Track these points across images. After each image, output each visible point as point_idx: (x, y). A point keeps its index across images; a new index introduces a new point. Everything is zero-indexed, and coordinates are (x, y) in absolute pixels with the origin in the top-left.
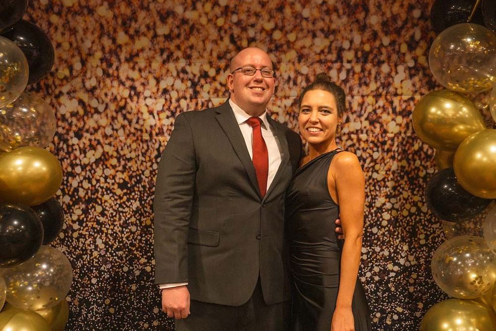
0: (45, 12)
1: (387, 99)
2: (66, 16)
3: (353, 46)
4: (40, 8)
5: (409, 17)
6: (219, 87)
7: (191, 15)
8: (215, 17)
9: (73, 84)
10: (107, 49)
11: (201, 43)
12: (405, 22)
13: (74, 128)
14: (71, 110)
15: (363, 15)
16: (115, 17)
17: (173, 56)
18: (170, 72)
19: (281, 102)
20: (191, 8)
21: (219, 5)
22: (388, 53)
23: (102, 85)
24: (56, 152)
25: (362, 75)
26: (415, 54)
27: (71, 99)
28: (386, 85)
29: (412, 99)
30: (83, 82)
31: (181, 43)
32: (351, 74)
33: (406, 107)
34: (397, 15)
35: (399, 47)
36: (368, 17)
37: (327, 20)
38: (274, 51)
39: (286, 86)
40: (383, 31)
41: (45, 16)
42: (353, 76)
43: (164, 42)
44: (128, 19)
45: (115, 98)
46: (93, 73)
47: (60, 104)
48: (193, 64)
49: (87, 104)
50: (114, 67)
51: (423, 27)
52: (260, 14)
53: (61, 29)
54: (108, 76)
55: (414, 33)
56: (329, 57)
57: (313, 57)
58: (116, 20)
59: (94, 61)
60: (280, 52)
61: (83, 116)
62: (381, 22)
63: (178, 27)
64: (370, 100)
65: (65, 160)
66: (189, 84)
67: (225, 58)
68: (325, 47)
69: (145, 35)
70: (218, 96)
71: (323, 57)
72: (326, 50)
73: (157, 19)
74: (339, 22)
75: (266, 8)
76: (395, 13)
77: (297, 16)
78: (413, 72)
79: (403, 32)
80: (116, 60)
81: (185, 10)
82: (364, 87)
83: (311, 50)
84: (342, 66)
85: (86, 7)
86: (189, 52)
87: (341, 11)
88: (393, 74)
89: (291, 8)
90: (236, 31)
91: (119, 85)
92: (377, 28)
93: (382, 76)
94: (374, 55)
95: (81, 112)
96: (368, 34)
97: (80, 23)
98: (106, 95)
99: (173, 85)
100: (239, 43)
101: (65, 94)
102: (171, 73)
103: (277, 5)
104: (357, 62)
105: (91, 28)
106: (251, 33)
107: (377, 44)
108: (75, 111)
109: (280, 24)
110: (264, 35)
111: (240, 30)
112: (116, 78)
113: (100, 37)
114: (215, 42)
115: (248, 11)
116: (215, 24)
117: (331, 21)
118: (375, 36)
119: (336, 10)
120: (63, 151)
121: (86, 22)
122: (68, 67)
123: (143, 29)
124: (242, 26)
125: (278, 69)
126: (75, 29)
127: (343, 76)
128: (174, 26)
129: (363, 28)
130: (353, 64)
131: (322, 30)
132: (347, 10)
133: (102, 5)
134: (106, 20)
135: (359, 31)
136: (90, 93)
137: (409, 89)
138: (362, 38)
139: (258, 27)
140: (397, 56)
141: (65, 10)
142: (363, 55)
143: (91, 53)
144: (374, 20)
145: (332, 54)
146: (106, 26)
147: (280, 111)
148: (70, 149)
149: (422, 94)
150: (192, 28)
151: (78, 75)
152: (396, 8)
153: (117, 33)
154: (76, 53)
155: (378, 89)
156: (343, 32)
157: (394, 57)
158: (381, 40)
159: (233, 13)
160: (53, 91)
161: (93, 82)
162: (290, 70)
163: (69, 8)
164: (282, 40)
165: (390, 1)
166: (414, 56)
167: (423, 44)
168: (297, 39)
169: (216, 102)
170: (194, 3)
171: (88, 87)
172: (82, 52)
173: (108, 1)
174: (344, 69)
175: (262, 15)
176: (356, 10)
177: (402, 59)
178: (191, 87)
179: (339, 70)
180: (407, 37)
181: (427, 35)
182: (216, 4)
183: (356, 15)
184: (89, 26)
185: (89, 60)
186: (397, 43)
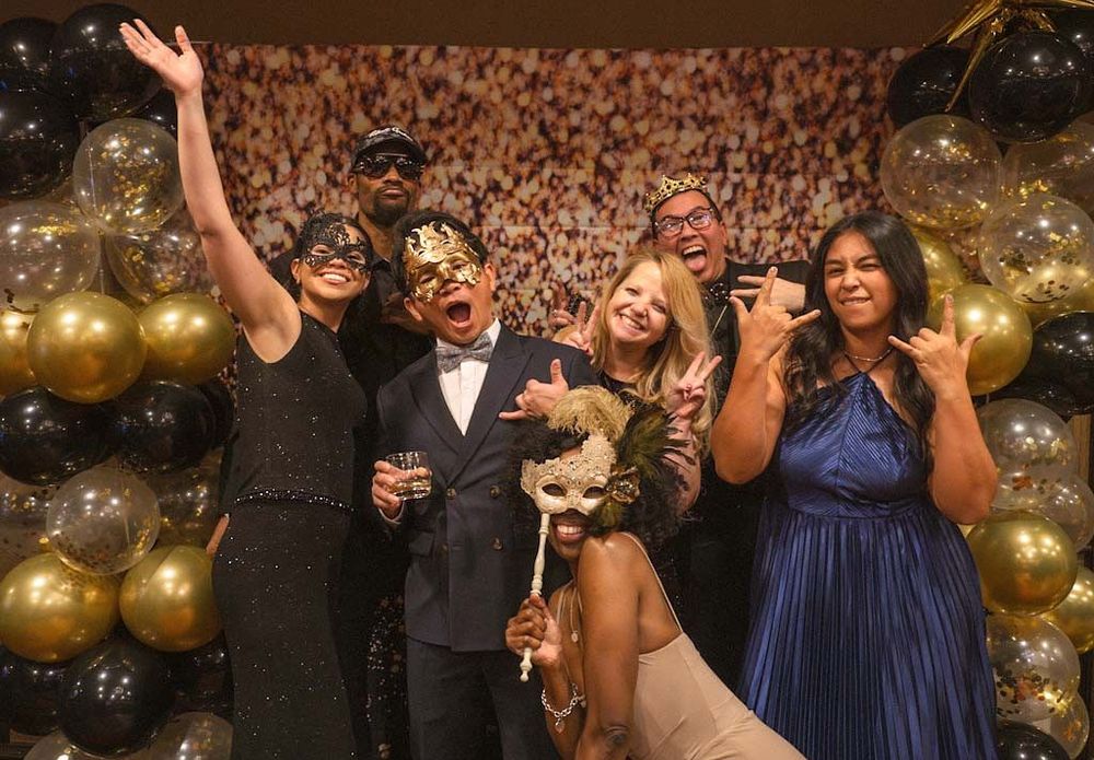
0: (234, 76)
1: (799, 235)
2: (269, 83)
3: (745, 145)
5: (840, 99)
6: (518, 207)
7: (475, 87)
8: (515, 92)
9: (277, 197)
10: (335, 141)
11: (490, 135)
12: (835, 106)
14: (272, 239)
15: (763, 91)
16: (350, 88)
17: (443, 155)
18: (436, 182)
19: (622, 235)
20: (475, 76)
21: (522, 72)
22: (804, 158)
23: (324, 199)
25: (758, 193)
26: (849, 161)
27: (272, 222)
28: (799, 212)
30: (293, 194)
31: (456, 132)
32: (740, 191)
34: (819, 95)
35: (823, 148)
36: (771, 97)
37: (703, 101)
38: (612, 149)
39: (631, 209)
40: (796, 120)
41: (235, 83)
42: (743, 194)
43: (430, 130)
44: (371, 92)
46: (311, 179)
47: (255, 231)
48: (475, 169)
51: (864, 115)
52: (591, 88)
53: (259, 106)
54: (335, 184)
55: (848, 126)
56: (704, 162)
57: (677, 161)
58: (351, 92)
59: (313, 160)
60: (621, 150)
62: (793, 105)
63: (453, 106)
64: (771, 235)
66: (468, 201)
67: (530, 160)
68: (698, 145)
69: (398, 119)
70: (516, 222)
71: (693, 162)
72: (700, 151)
73: (419, 92)
74: (722, 104)
75: (600, 78)
76: (817, 91)
77: (652, 92)
78: (845, 189)
79: (830, 125)
81: (466, 78)
82: (761, 214)
83: (674, 149)
84: (725, 178)
85: (301, 70)
86: (469, 147)
87: (726, 86)
88: (811, 193)
89: (643, 79)
90: (550, 115)
92: (787, 115)
93: (792, 195)
94: (779, 161)
96: (770, 125)
97: (291, 96)
99: (441, 203)
100: (553, 135)
101: (263, 213)
102: (439, 182)
103: (620, 73)
104: (751, 171)
105: (309, 105)
106: (575, 118)
107: (786, 142)
108: (279, 241)
109: (623, 106)
110: (595, 122)
111: (556, 114)
113: (324, 121)
114: (514, 132)
115: (571, 83)
116: (515, 103)
117: (709, 102)
118: (782, 128)
119: (718, 84)
121: (300, 94)
122: (270, 169)
123: (396, 109)
124: (560, 107)
125: (618, 181)
126: (282, 105)
127: (727, 194)
128: (447, 105)
129: (762, 115)
130: (744, 174)
131: (694, 117)
132: (736, 85)
133: (328, 67)
135: (755, 119)
136: (304, 212)
138: (760, 132)
139: (587, 109)
140: (818, 164)
141: (267, 75)
142: (761, 160)
143: (308, 145)
144: (782, 102)
145: (709, 156)
146: (333, 103)
147: (620, 250)
150: (477, 108)
151: (285, 182)
152: (819, 83)
153: (353, 114)
154: (283, 146)
155: (785, 217)
156: (728, 121)
157: (814, 165)
158: (792, 136)
159: (546, 85)
160: (243, 208)
161: (310, 195)
162: (637, 182)
163: (274, 72)
164: (627, 131)
165: (810, 71)
166: (845, 162)
167: (863, 144)
168: (651, 130)
169: (513, 231)
170: (480, 68)
171: (300, 202)
172: (293, 145)
173: (339, 61)
174: (729, 182)
175: (593, 91)
176: (750, 85)
177: (827, 168)
178: (471, 207)
179: (721, 185)
180: (837, 133)
181: (870, 128)
182: (517, 69)
183: (752, 94)
184: (307, 102)
185: (304, 158)
186: (819, 141)
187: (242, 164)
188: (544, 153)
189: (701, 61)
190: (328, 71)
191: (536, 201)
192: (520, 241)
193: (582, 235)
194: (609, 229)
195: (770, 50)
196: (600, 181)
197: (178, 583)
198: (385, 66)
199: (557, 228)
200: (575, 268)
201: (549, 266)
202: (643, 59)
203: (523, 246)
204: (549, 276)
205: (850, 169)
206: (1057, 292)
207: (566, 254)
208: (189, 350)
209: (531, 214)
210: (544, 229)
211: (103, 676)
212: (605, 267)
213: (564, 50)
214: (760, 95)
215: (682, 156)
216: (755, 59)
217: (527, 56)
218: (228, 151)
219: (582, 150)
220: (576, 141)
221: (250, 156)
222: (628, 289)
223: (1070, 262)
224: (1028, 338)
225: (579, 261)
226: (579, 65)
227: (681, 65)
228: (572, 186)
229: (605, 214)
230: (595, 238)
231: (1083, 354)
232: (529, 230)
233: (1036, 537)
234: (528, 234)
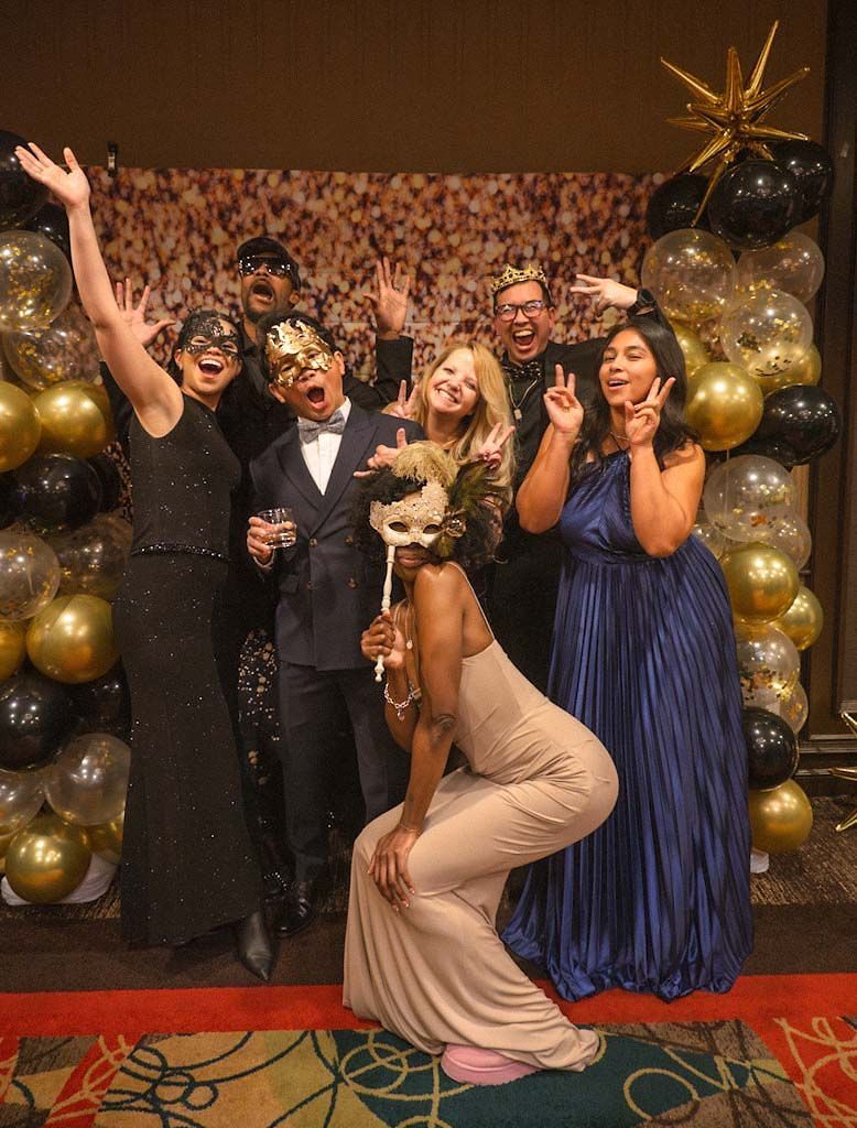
0: (109, 195)
1: (581, 327)
2: (139, 202)
3: (538, 252)
4: (100, 190)
5: (614, 216)
6: (353, 306)
7: (315, 206)
8: (349, 209)
10: (197, 252)
11: (329, 248)
12: (609, 222)
15: (552, 209)
16: (209, 206)
19: (439, 329)
20: (314, 195)
21: (355, 193)
22: (584, 264)
23: (190, 301)
26: (621, 266)
30: (163, 297)
31: (301, 244)
34: (596, 213)
35: (600, 256)
36: (558, 214)
37: (503, 217)
38: (430, 258)
39: (446, 308)
40: (578, 234)
41: (108, 202)
44: (227, 210)
46: (178, 285)
48: (317, 276)
50: (208, 277)
51: (632, 228)
52: (412, 207)
53: (131, 221)
54: (199, 289)
55: (620, 238)
57: (483, 268)
58: (210, 211)
59: (180, 267)
60: (437, 259)
62: (576, 220)
63: (297, 222)
66: (312, 302)
67: (363, 268)
68: (500, 254)
70: (352, 320)
71: (496, 269)
72: (501, 259)
73: (268, 210)
74: (519, 220)
75: (420, 197)
76: (595, 209)
77: (463, 210)
79: (605, 237)
80: (211, 268)
81: (307, 198)
83: (481, 258)
85: (166, 190)
86: (312, 257)
87: (522, 205)
89: (455, 199)
90: (378, 230)
91: (215, 302)
92: (571, 229)
94: (564, 268)
96: (557, 239)
97: (158, 213)
100: (381, 246)
103: (436, 193)
105: (175, 222)
106: (399, 233)
107: (570, 251)
109: (439, 221)
111: (383, 229)
112: (210, 292)
113: (187, 234)
114: (349, 244)
115: (395, 202)
116: (349, 219)
117: (508, 219)
118: (568, 240)
119: (516, 203)
121: (167, 211)
123: (249, 224)
124: (387, 223)
126: (151, 221)
128: (292, 221)
129: (551, 230)
131: (496, 231)
132: (530, 204)
133: (190, 188)
134: (196, 210)
135: (545, 233)
138: (550, 243)
139: (408, 224)
140: (596, 269)
141: (136, 195)
142: (550, 267)
143: (175, 255)
144: (567, 219)
146: (195, 218)
147: (437, 341)
150: (317, 224)
152: (597, 203)
153: (212, 228)
154: (152, 256)
155: (570, 313)
156: (524, 235)
158: (576, 247)
159: (374, 203)
161: (177, 298)
162: (451, 285)
163: (143, 192)
164: (442, 243)
165: (589, 193)
166: (619, 268)
167: (633, 254)
168: (462, 242)
169: (350, 327)
170: (319, 189)
171: (170, 304)
172: (161, 255)
173: (198, 182)
175: (414, 209)
176: (542, 204)
178: (316, 306)
180: (611, 243)
181: (637, 240)
182: (350, 190)
183: (544, 212)
184: (172, 218)
185: (172, 266)
186: (597, 251)
187: (118, 271)
189: (502, 184)
190: (190, 192)
192: (356, 335)
194: (429, 325)
195: (557, 175)
196: (421, 285)
197: (77, 626)
198: (238, 188)
202: (454, 182)
203: (359, 339)
205: (621, 273)
206: (782, 366)
208: (80, 430)
209: (364, 313)
211: (14, 705)
212: (426, 356)
213: (387, 175)
214: (549, 212)
215: (487, 264)
216: (545, 182)
217: (358, 177)
219: (405, 259)
220: (401, 251)
221: (125, 265)
222: (446, 369)
223: (791, 341)
224: (761, 405)
226: (401, 188)
227: (485, 187)
229: (425, 312)
231: (800, 417)
232: (363, 326)
233: (768, 562)
234: (363, 329)
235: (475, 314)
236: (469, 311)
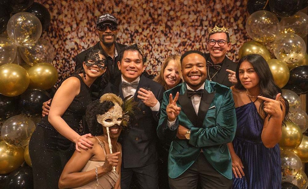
2: (70, 1)
3: (208, 18)
5: (235, 6)
6: (143, 37)
7: (130, 3)
8: (142, 4)
9: (72, 35)
10: (90, 18)
11: (135, 16)
12: (233, 8)
13: (72, 56)
14: (71, 47)
15: (213, 4)
17: (122, 22)
19: (173, 45)
22: (225, 22)
23: (87, 35)
24: (64, 67)
26: (238, 23)
29: (236, 44)
30: (77, 34)
31: (125, 16)
32: (207, 32)
33: (233, 48)
34: (228, 5)
35: (230, 20)
36: (215, 5)
37: (196, 6)
38: (170, 20)
39: (176, 37)
40: (222, 12)
41: (60, 1)
43: (117, 15)
44: (100, 4)
45: (93, 42)
46: (82, 30)
47: (66, 44)
48: (131, 26)
49: (79, 44)
50: (93, 27)
51: (241, 10)
52: (164, 3)
53: (67, 8)
54: (90, 31)
55: (237, 13)
56: (196, 24)
57: (189, 24)
58: (94, 4)
59: (83, 24)
60: (173, 21)
61: (77, 50)
62: (221, 7)
63: (124, 8)
65: (68, 71)
66: (129, 35)
67: (147, 24)
68: (195, 19)
69: (108, 12)
70: (143, 42)
71: (193, 24)
72: (195, 21)
73: (114, 4)
74: (201, 7)
76: (228, 3)
77: (182, 4)
78: (236, 31)
79: (232, 13)
80: (94, 24)
83: (188, 20)
84: (202, 28)
86: (129, 20)
87: (202, 2)
89: (179, 0)
90: (152, 11)
91: (95, 35)
92: (220, 10)
94: (218, 23)
95: (76, 48)
96: (215, 13)
97: (77, 5)
98: (89, 40)
99: (121, 36)
100: (153, 16)
101: (68, 40)
102: (121, 30)
104: (210, 26)
106: (159, 12)
107: (219, 18)
108: (73, 48)
109: (173, 8)
110: (165, 12)
111: (154, 10)
112: (94, 32)
113: (86, 12)
114: (142, 16)
116: (142, 7)
117: (198, 7)
118: (218, 14)
119: (200, 1)
120: (67, 67)
121: (79, 5)
122: (70, 26)
123: (107, 9)
124: (155, 8)
126: (74, 8)
127: (203, 33)
128: (122, 8)
129: (213, 10)
130: (208, 27)
132: (205, 2)
134: (89, 4)
135: (211, 12)
136: (80, 39)
137: (234, 40)
138: (212, 15)
139: (163, 9)
140: (229, 24)
142: (212, 23)
143: (82, 20)
144: (218, 7)
145: (198, 22)
146: (89, 7)
147: (173, 49)
148: (70, 66)
149: (241, 42)
150: (131, 9)
151: (75, 30)
152: (229, 1)
153: (95, 10)
154: (74, 20)
156: (203, 12)
157: (228, 24)
158: (221, 16)
159: (151, 2)
160: (63, 38)
161: (82, 34)
162: (177, 30)
164: (174, 15)
166: (237, 24)
167: (241, 18)
168: (181, 15)
169: (142, 44)
171: (79, 36)
172: (77, 19)
174: (203, 30)
175: (165, 3)
176: (209, 2)
177: (231, 25)
178: (130, 37)
179: (201, 30)
180: (234, 15)
181: (243, 14)
183: (210, 4)
184: (81, 7)
185: (80, 23)
186: (229, 18)
187: (62, 25)
188: (151, 22)
191: (149, 36)
192: (144, 47)
193: (162, 45)
194: (170, 43)
196: (167, 30)
199: (155, 43)
200: (160, 54)
201: (153, 54)
203: (145, 48)
204: (153, 57)
205: (238, 25)
206: (294, 61)
207: (157, 50)
209: (147, 39)
210: (151, 43)
211: (19, 177)
212: (169, 54)
215: (190, 22)
218: (57, 21)
219: (161, 21)
220: (160, 18)
221: (64, 23)
223: (298, 53)
224: (288, 73)
225: (161, 52)
228: (159, 31)
229: (168, 39)
230: (166, 46)
231: (304, 77)
232: (147, 44)
233: (291, 128)
234: (147, 45)
235: (186, 40)
236: (184, 39)
